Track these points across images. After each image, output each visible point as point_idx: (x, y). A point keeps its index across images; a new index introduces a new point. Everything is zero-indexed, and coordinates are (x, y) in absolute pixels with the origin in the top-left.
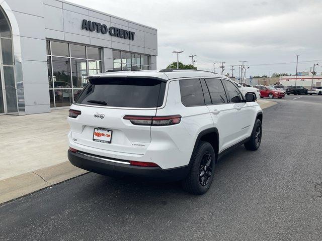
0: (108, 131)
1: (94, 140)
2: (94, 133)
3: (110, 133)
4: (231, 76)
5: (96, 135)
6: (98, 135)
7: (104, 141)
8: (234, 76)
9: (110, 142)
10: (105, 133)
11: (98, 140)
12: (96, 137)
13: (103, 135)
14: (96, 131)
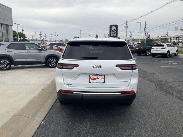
0: (102, 75)
1: (90, 82)
2: (90, 78)
3: (103, 77)
4: (45, 40)
5: (92, 79)
6: (94, 79)
7: (99, 82)
8: (47, 40)
9: (104, 83)
10: (99, 77)
11: (94, 82)
12: (91, 81)
13: (98, 78)
14: (91, 76)
